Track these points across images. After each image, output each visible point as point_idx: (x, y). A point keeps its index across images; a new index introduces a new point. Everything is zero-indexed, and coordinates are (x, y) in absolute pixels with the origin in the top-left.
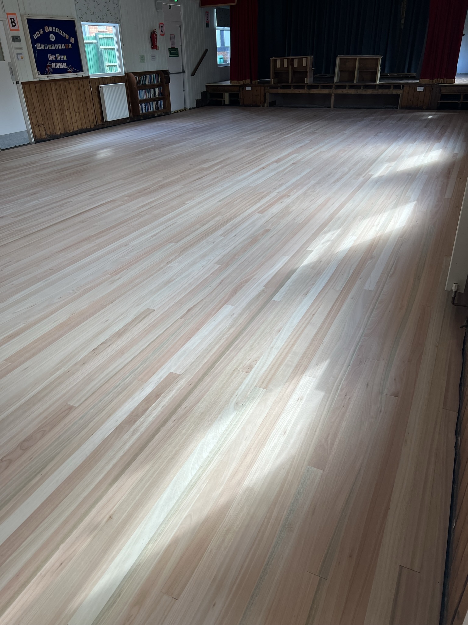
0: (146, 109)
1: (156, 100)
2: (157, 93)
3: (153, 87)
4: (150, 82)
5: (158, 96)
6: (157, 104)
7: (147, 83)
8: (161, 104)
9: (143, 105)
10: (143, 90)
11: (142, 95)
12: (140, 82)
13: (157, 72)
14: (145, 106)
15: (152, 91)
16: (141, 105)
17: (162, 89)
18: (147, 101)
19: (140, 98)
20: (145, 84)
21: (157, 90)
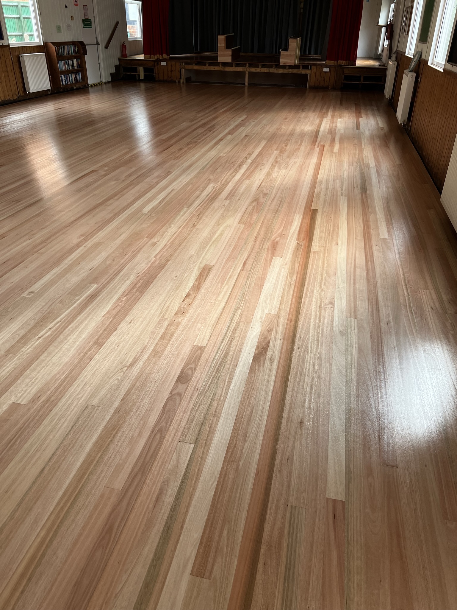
0: (65, 81)
1: (75, 72)
2: (75, 65)
3: (71, 58)
4: (68, 54)
5: (76, 68)
6: (76, 77)
7: (65, 54)
8: (79, 76)
9: (63, 76)
10: (62, 61)
11: (62, 66)
12: (59, 52)
13: (73, 43)
14: (65, 77)
15: (70, 62)
16: (61, 77)
17: (79, 61)
18: (66, 73)
19: (59, 69)
20: (64, 55)
21: (75, 61)
